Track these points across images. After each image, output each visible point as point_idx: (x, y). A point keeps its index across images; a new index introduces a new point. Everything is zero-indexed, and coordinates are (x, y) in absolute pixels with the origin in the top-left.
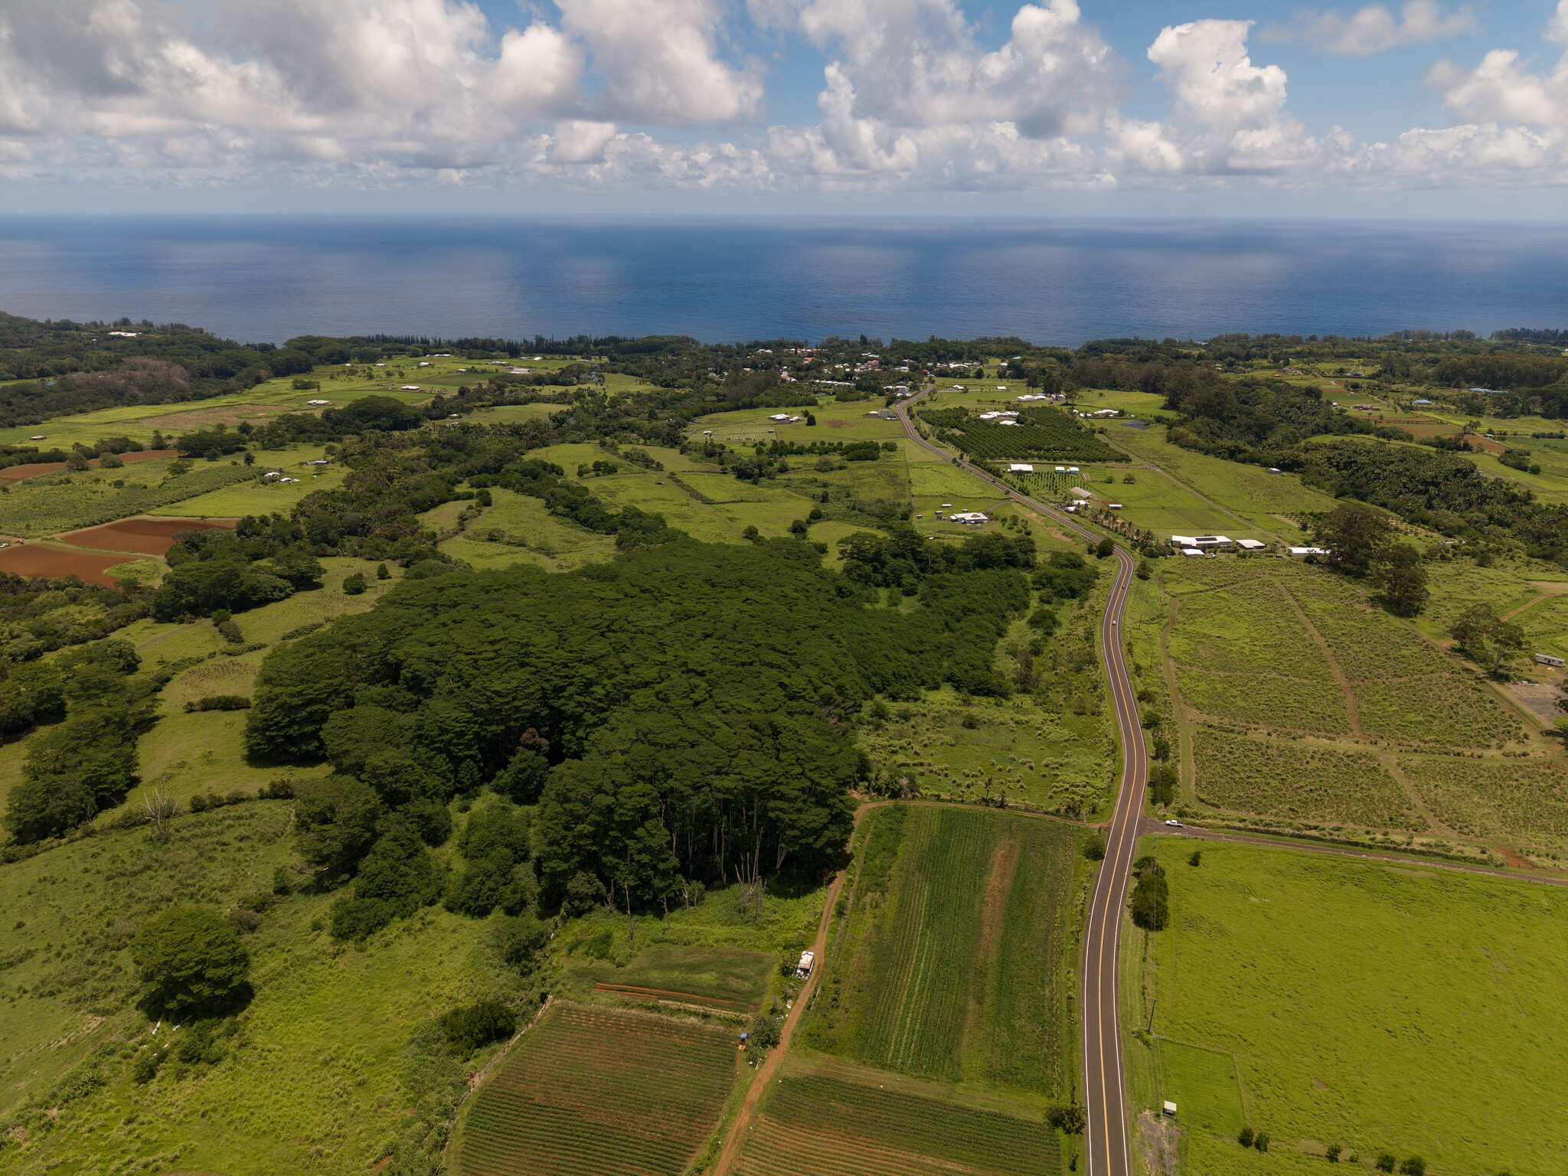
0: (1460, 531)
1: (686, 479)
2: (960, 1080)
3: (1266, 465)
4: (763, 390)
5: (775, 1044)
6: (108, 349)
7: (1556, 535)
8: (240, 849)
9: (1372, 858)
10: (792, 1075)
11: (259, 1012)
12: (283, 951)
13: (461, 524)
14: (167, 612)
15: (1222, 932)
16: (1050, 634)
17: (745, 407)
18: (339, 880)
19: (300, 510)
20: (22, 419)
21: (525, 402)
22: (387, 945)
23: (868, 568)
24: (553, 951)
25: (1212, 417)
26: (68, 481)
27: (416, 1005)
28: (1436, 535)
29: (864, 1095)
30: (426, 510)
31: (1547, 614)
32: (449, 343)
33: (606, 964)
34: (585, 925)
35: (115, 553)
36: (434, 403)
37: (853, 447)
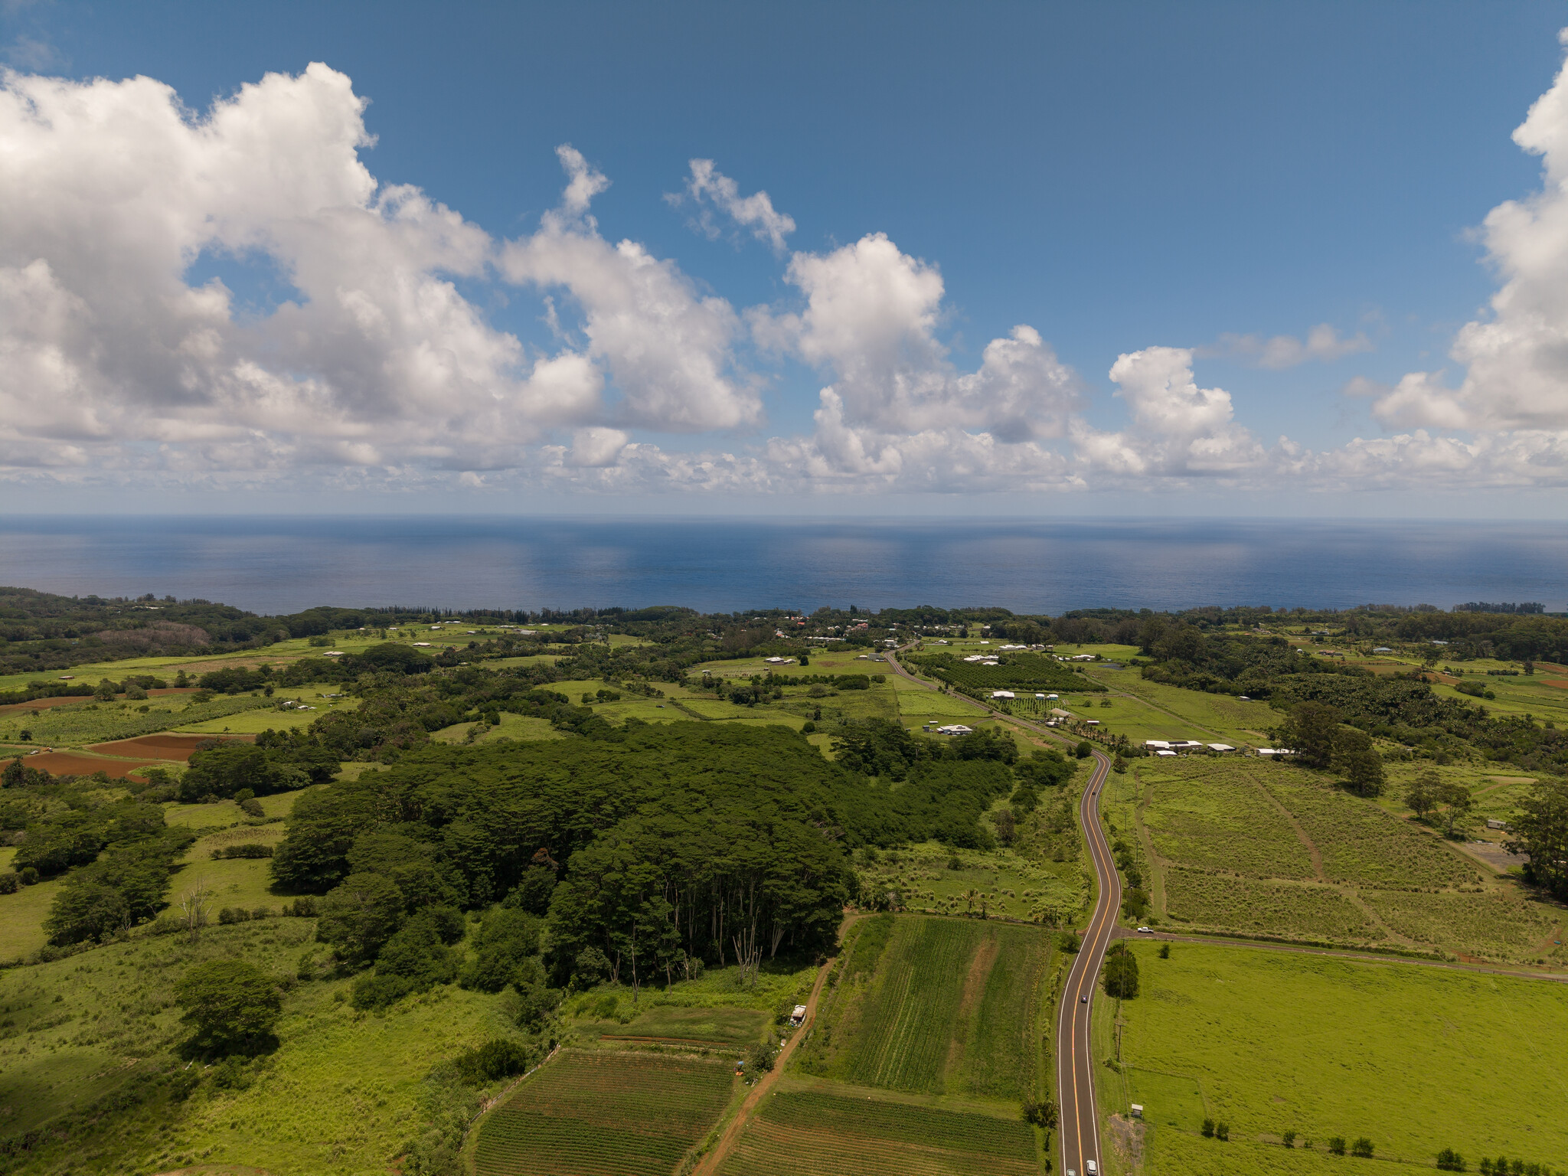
0: (1419, 740)
1: (685, 704)
2: (942, 1093)
3: (1236, 694)
4: (759, 643)
5: (770, 1069)
6: (132, 617)
7: (1511, 744)
8: (265, 950)
9: (1332, 955)
10: (786, 1091)
11: (283, 1057)
12: (306, 1017)
13: (471, 736)
14: (191, 794)
15: (1189, 1001)
16: (1032, 810)
17: (741, 656)
18: (361, 965)
19: (318, 727)
20: (52, 664)
21: (533, 654)
22: (405, 1012)
23: (859, 757)
24: (561, 1014)
25: (1184, 658)
26: (95, 708)
27: (432, 1053)
28: (1398, 745)
29: (852, 1104)
30: (436, 729)
31: (1502, 796)
32: (460, 614)
33: (611, 1022)
34: (591, 995)
35: (139, 760)
36: (445, 654)
37: (844, 678)
